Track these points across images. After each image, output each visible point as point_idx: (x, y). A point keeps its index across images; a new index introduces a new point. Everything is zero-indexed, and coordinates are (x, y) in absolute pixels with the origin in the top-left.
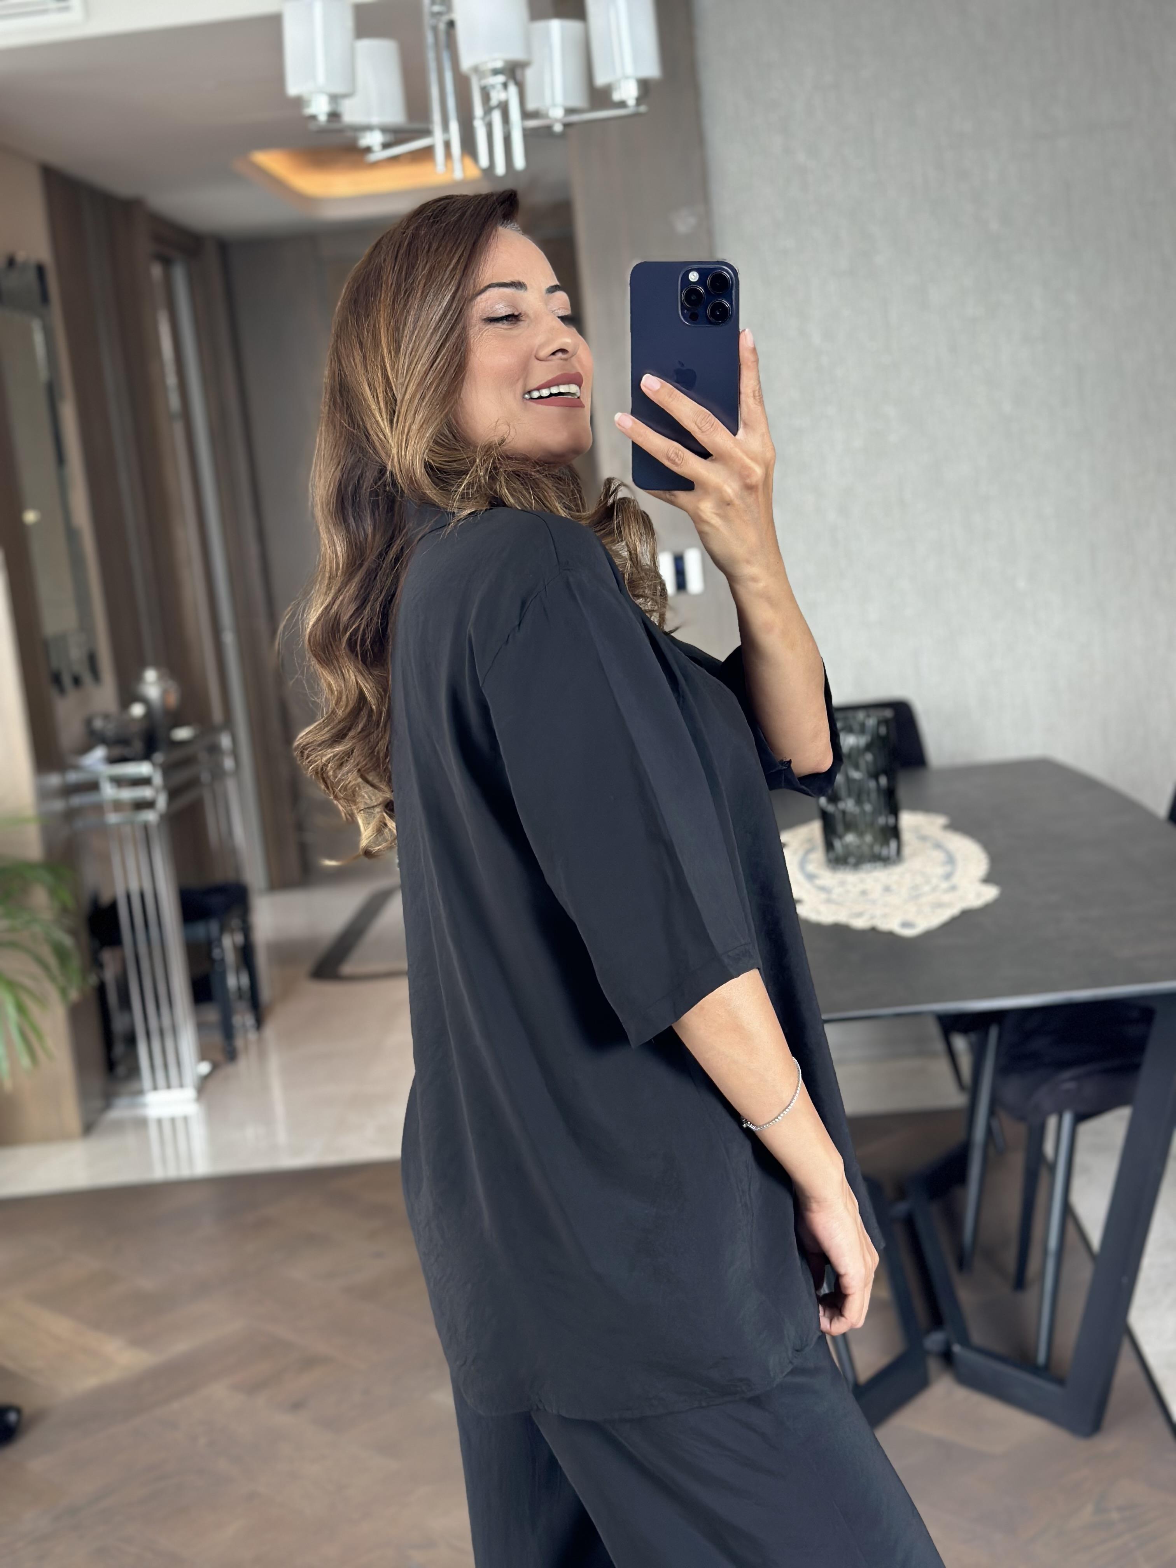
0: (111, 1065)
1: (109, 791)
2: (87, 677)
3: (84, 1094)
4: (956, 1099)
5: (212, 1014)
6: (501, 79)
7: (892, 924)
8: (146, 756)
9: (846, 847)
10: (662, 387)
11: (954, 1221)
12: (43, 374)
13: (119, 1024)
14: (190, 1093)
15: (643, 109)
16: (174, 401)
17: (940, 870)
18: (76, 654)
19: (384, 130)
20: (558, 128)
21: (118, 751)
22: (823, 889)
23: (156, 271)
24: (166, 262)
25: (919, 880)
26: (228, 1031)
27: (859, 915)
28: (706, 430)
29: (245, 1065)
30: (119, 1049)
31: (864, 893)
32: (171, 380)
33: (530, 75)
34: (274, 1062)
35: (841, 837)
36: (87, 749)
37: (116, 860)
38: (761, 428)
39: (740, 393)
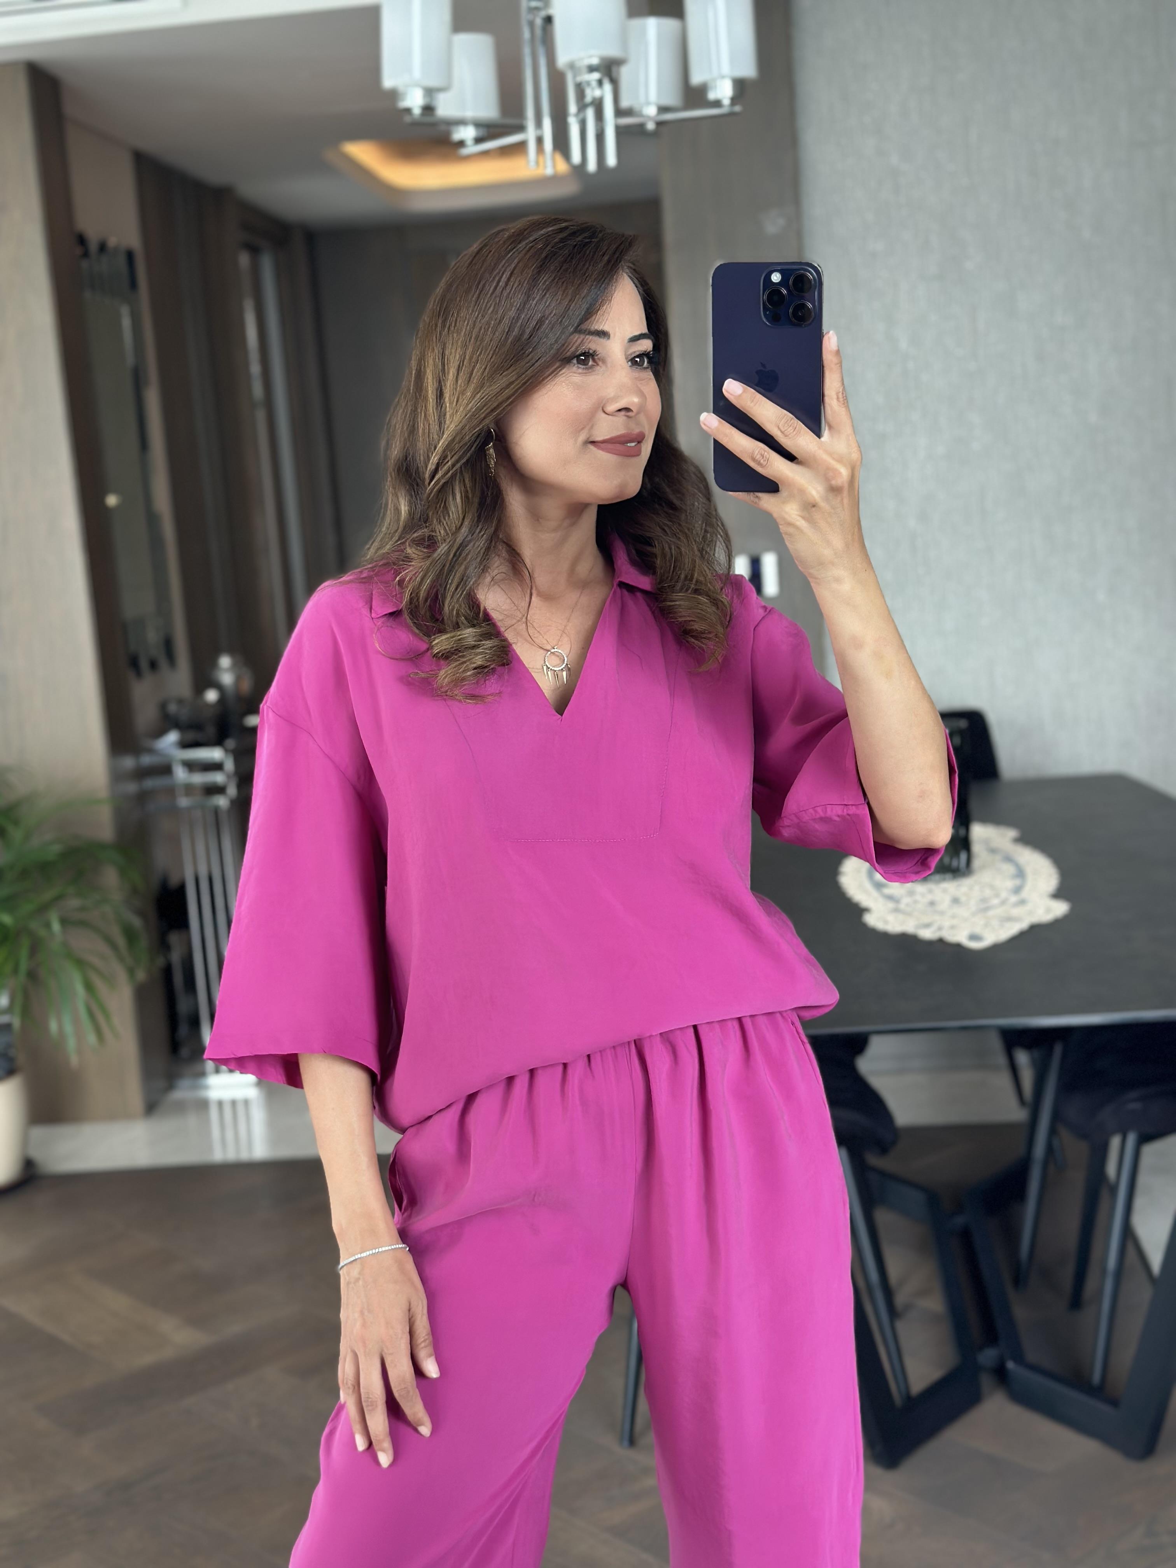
0: (175, 1046)
1: (180, 774)
2: (163, 662)
3: (148, 1073)
4: (1017, 1114)
6: (596, 76)
7: (960, 937)
8: (218, 741)
10: (744, 391)
11: (1011, 1235)
12: (130, 360)
13: (183, 1006)
15: (737, 108)
16: (258, 390)
17: (1010, 884)
18: (153, 637)
19: (478, 124)
20: (651, 126)
21: (191, 736)
22: (890, 898)
23: (244, 260)
24: (254, 250)
25: (988, 892)
27: (927, 926)
28: (788, 433)
30: (183, 1030)
31: (932, 903)
32: (255, 368)
33: (625, 73)
36: (161, 733)
37: (186, 845)
38: (847, 429)
39: (823, 396)
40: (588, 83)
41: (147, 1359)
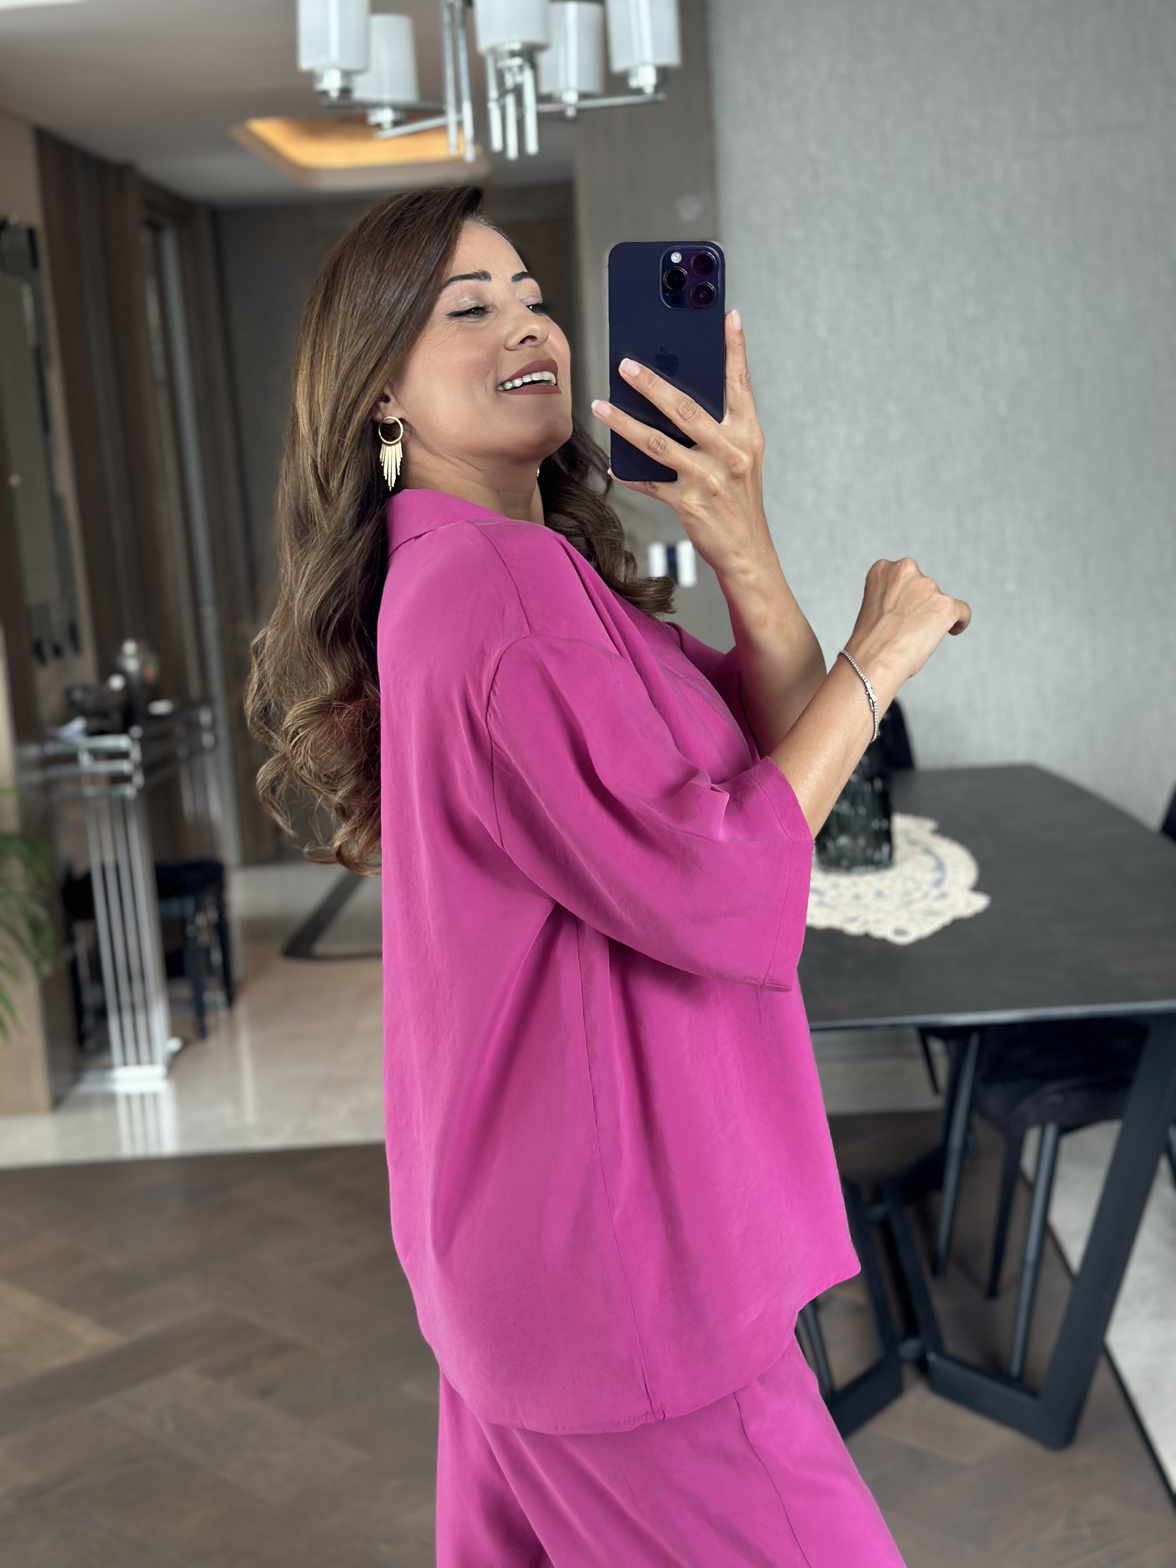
0: (81, 1038)
1: (85, 760)
2: (68, 650)
3: (54, 1067)
4: (931, 1102)
5: (184, 990)
6: (517, 61)
7: (884, 930)
8: (124, 730)
9: (840, 849)
10: (642, 371)
11: (928, 1223)
12: (31, 339)
13: (89, 998)
14: (159, 1070)
15: (661, 96)
16: (159, 370)
17: (930, 877)
18: (57, 617)
19: (395, 108)
20: (571, 113)
21: (96, 723)
23: (145, 237)
24: (155, 228)
25: (910, 886)
26: (200, 1009)
27: (853, 920)
29: (215, 1043)
30: (89, 1022)
31: (857, 897)
32: (157, 349)
33: (544, 59)
34: (244, 1042)
35: (834, 839)
36: (66, 720)
37: (92, 833)
38: (750, 413)
39: (725, 377)
40: (510, 69)
41: (58, 1361)
